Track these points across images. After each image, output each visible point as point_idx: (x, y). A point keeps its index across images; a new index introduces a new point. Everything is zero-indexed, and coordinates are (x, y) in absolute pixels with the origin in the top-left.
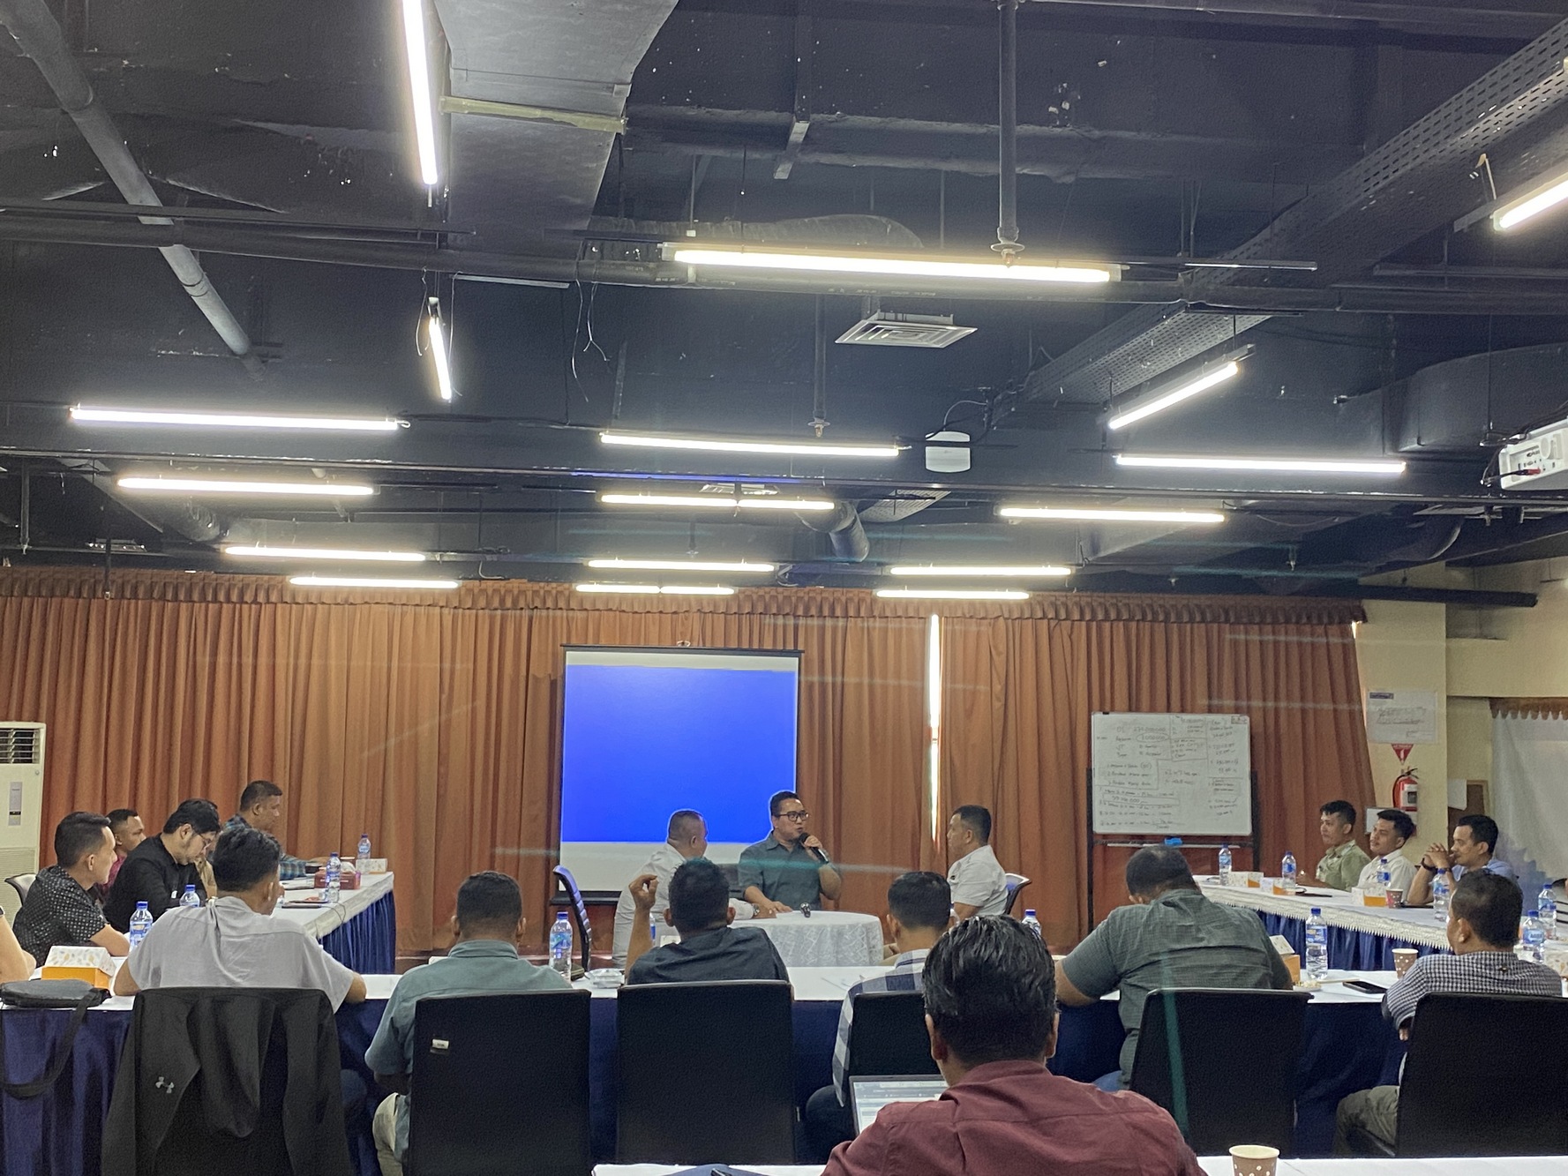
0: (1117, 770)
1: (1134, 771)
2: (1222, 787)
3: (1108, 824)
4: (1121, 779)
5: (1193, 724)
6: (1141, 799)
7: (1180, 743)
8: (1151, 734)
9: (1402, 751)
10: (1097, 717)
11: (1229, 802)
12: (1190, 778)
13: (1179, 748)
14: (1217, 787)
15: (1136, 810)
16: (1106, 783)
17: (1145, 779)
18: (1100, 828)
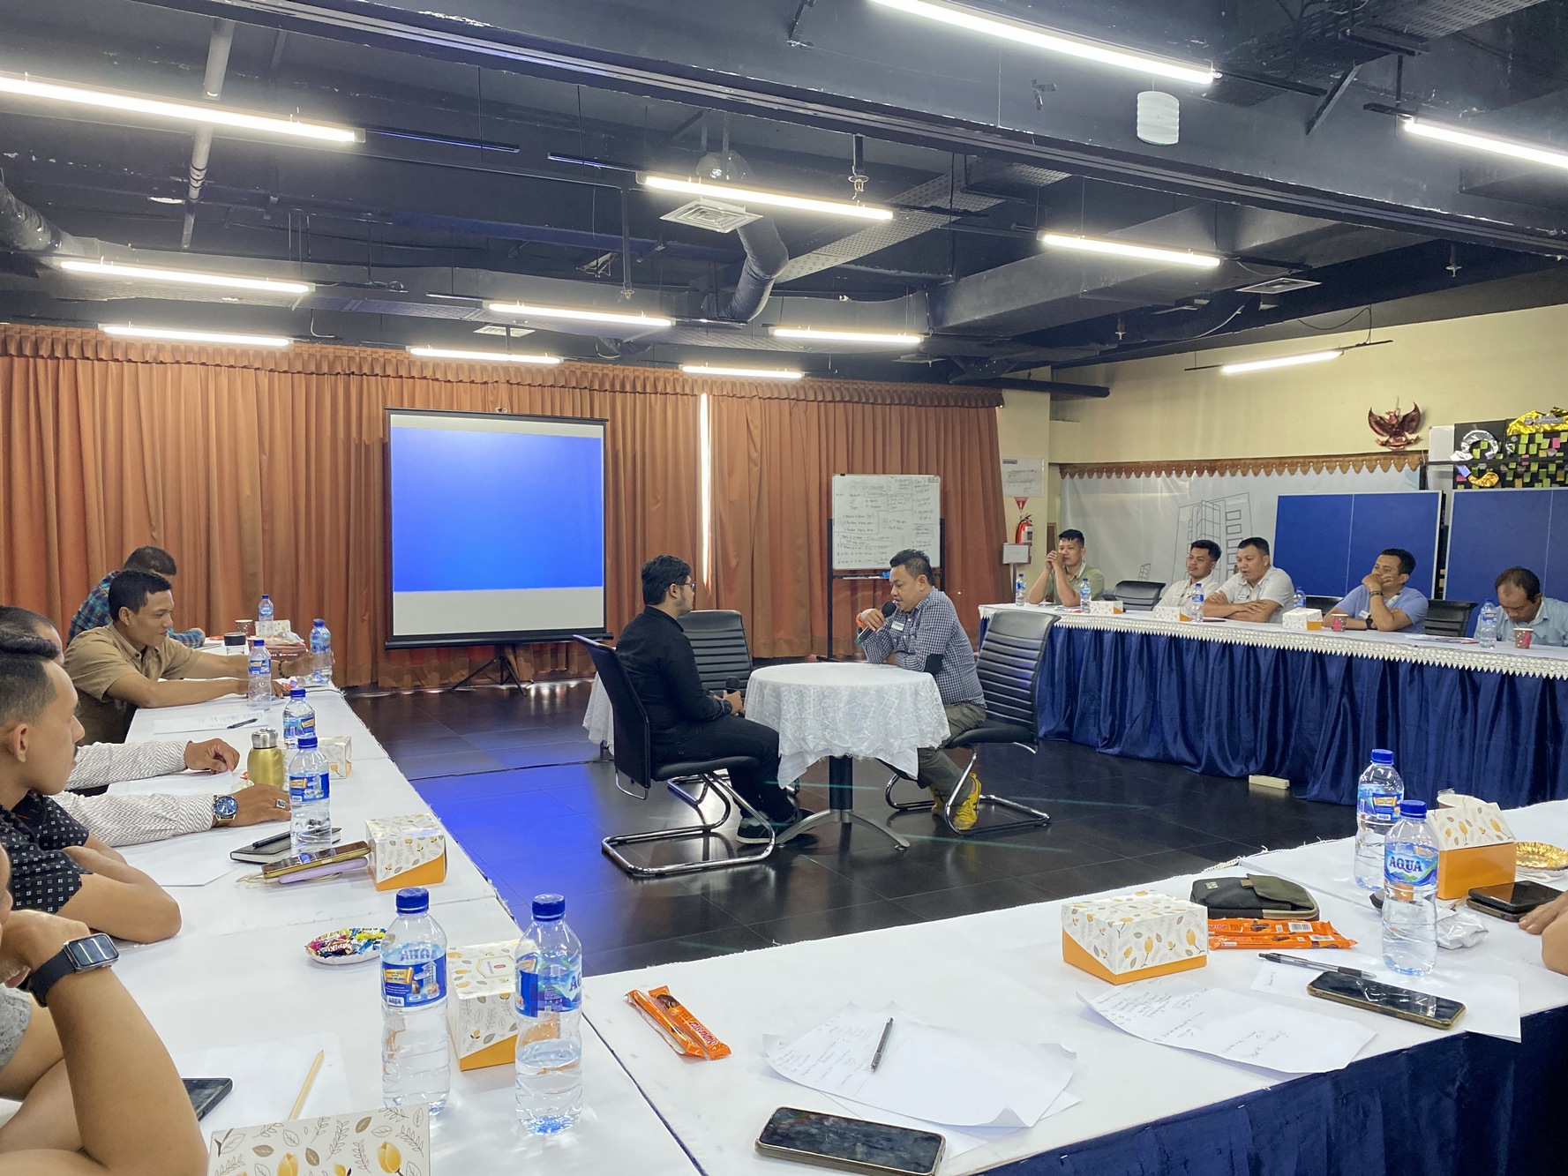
0: (850, 520)
1: (862, 520)
2: (921, 531)
3: (843, 562)
4: (851, 526)
5: (902, 483)
6: (866, 543)
7: (893, 498)
8: (874, 491)
9: (1021, 503)
10: (835, 478)
12: (900, 525)
13: (893, 502)
14: (918, 531)
15: (863, 550)
16: (843, 530)
17: (870, 527)
18: (837, 565)
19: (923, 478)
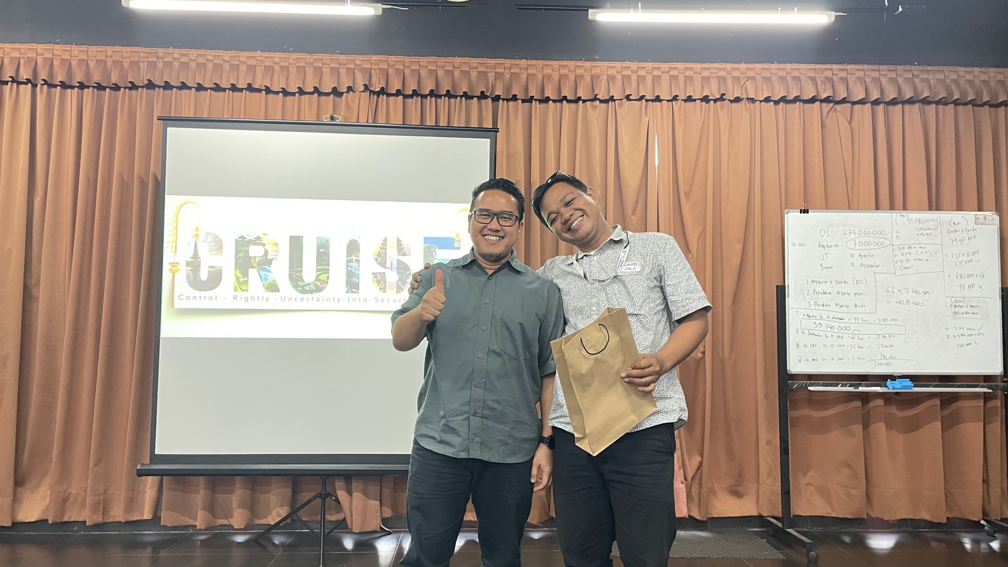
0: (820, 288)
1: (844, 288)
2: (963, 310)
3: (807, 360)
4: (822, 299)
5: (922, 225)
6: (853, 327)
7: (906, 250)
8: (867, 239)
10: (793, 218)
11: (974, 330)
13: (904, 258)
14: (957, 309)
15: (847, 342)
16: (806, 305)
17: (858, 300)
18: (794, 367)
19: (966, 218)
